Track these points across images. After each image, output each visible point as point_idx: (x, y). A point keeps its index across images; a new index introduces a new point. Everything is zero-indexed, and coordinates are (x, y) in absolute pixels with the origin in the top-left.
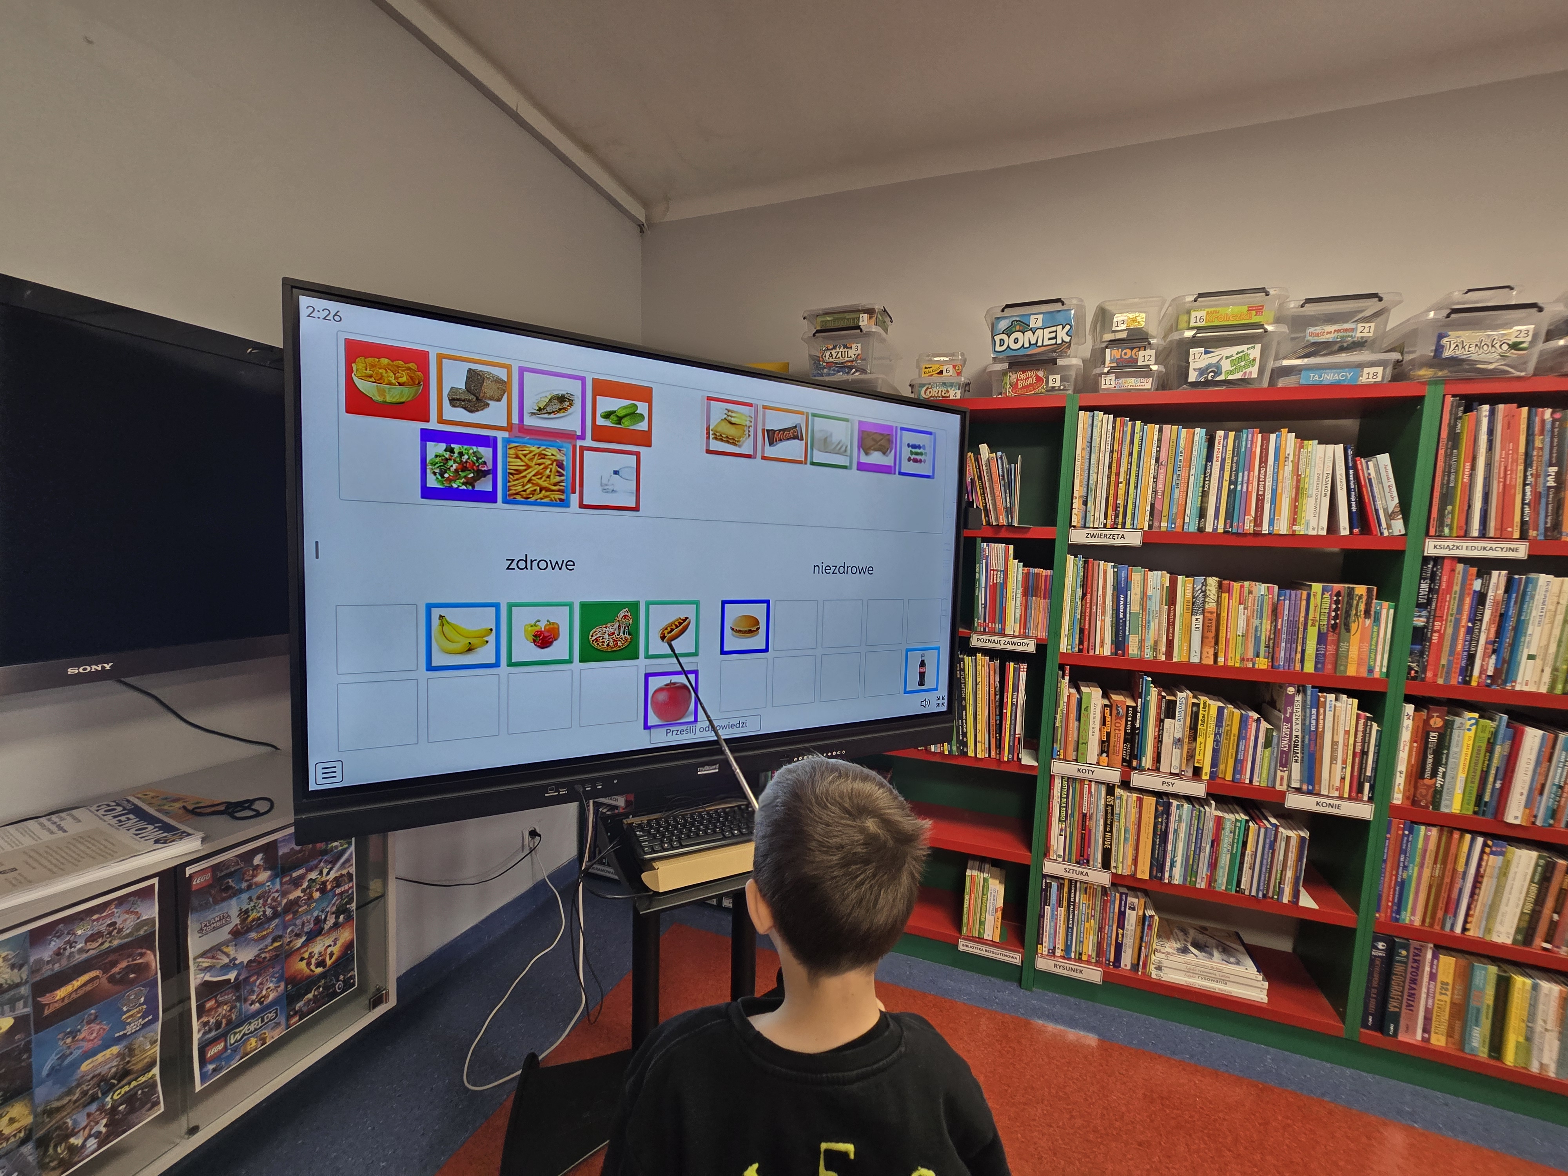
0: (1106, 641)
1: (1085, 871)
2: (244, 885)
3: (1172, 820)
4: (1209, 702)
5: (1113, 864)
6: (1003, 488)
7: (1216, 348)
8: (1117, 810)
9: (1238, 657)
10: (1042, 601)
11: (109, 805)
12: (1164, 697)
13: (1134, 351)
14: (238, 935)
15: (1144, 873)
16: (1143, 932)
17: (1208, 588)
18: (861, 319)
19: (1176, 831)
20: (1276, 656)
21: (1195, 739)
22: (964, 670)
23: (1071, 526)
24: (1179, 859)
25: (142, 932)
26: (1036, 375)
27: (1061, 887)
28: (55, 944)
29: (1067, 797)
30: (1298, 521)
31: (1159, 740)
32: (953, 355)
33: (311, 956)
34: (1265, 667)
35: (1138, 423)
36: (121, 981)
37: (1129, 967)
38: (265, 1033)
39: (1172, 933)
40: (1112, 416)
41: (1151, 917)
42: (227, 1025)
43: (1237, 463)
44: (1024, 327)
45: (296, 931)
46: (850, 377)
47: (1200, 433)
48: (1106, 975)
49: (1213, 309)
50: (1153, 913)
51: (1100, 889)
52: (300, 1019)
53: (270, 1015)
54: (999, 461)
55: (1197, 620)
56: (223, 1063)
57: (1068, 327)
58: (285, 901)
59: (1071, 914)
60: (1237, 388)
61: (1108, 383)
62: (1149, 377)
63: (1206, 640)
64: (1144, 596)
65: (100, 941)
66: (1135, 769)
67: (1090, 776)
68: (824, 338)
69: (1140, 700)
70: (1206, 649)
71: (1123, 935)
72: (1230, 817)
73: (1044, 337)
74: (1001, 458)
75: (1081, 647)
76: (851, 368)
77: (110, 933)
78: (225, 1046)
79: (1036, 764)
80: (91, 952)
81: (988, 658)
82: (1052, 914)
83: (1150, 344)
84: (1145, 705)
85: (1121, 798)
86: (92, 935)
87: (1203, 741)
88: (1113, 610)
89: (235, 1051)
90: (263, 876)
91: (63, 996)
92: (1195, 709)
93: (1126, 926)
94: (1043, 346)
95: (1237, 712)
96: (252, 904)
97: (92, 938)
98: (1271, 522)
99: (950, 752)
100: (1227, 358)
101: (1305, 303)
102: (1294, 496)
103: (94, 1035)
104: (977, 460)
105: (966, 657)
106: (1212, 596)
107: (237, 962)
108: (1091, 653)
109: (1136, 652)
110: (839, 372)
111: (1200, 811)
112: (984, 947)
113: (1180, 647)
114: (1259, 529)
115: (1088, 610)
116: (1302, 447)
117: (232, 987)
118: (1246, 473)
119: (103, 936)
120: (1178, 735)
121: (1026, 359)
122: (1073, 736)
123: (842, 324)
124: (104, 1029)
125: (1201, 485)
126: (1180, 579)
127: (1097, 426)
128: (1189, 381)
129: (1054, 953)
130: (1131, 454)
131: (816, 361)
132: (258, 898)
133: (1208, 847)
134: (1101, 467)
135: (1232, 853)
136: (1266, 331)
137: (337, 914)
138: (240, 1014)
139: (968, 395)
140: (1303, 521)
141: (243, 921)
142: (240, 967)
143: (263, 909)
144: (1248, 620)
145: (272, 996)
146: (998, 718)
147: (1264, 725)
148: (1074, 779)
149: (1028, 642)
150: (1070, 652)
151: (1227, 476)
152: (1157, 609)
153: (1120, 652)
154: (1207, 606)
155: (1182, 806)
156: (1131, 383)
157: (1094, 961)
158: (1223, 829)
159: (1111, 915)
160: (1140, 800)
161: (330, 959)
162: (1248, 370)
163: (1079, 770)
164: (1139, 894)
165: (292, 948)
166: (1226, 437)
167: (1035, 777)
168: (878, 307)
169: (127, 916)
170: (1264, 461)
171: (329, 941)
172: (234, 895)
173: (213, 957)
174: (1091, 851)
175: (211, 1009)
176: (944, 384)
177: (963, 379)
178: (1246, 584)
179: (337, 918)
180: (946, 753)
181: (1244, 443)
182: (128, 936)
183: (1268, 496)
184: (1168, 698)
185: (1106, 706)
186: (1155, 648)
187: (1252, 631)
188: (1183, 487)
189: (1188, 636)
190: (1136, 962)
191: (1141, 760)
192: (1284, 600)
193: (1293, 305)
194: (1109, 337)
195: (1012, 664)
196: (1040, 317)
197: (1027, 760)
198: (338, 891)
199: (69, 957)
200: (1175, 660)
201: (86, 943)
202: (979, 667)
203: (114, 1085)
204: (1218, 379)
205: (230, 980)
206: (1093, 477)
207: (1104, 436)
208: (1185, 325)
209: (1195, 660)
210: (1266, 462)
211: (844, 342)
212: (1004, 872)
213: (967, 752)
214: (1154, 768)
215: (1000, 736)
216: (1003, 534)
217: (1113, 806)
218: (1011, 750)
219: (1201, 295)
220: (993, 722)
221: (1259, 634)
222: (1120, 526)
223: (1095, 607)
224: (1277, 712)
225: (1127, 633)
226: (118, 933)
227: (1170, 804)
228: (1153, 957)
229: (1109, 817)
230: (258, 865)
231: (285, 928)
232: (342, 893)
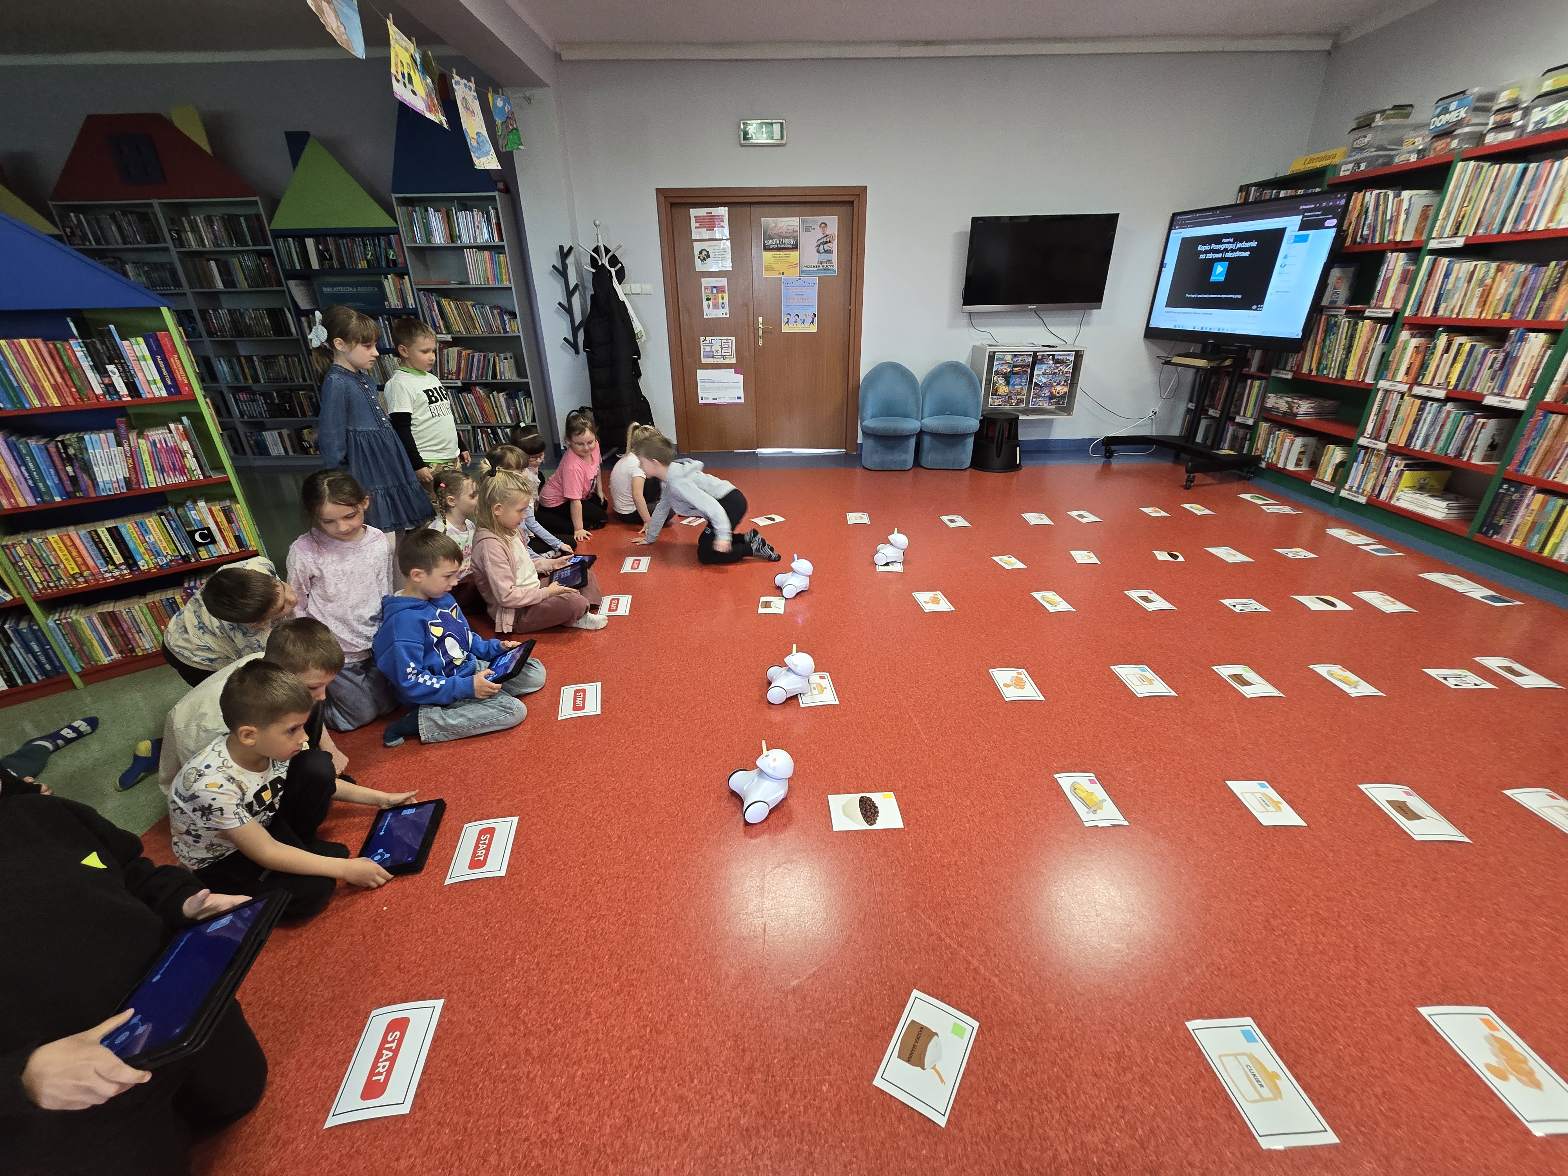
0: (1430, 308)
1: (1377, 442)
3: (1425, 412)
5: (1390, 438)
7: (1546, 106)
9: (1492, 313)
10: (1406, 285)
12: (1448, 340)
13: (1509, 114)
15: (1404, 443)
19: (1425, 419)
20: (1515, 311)
21: (1453, 365)
23: (1431, 238)
24: (1421, 435)
26: (1446, 141)
27: (1364, 452)
29: (1382, 401)
30: (1553, 220)
35: (1490, 165)
37: (1384, 498)
41: (1403, 470)
44: (1446, 111)
47: (1519, 167)
48: (1368, 499)
49: (1553, 79)
51: (1382, 453)
55: (1479, 291)
57: (1466, 108)
59: (1366, 466)
61: (1490, 139)
62: (1512, 131)
63: (1479, 304)
64: (1458, 277)
66: (1419, 384)
67: (1396, 388)
70: (1478, 309)
71: (1386, 481)
72: (1455, 411)
73: (1454, 117)
75: (1417, 311)
79: (1374, 382)
82: (1357, 468)
84: (1436, 346)
85: (1406, 401)
87: (1457, 366)
88: (1439, 289)
92: (1460, 346)
93: (1390, 475)
94: (1452, 122)
95: (1483, 348)
98: (1536, 223)
99: (1337, 376)
100: (1552, 112)
102: (1556, 203)
105: (1360, 322)
106: (1492, 274)
108: (1422, 315)
109: (1443, 313)
111: (1441, 408)
112: (1322, 484)
113: (1465, 309)
114: (1530, 228)
115: (1427, 290)
118: (1533, 191)
121: (1443, 132)
122: (1395, 365)
123: (1367, 122)
126: (1481, 264)
127: (1464, 170)
128: (1528, 131)
129: (1351, 488)
130: (1476, 187)
133: (1438, 429)
135: (1449, 432)
139: (1419, 158)
140: (1556, 220)
144: (1507, 289)
147: (1494, 355)
148: (1388, 391)
149: (1391, 311)
150: (1411, 314)
152: (1462, 284)
153: (1435, 314)
154: (1487, 280)
155: (1433, 404)
156: (1502, 136)
157: (1365, 493)
158: (1449, 418)
159: (1384, 468)
160: (1414, 402)
162: (1562, 118)
163: (1392, 385)
164: (1401, 458)
166: (1532, 168)
167: (1371, 390)
170: (1547, 180)
174: (1383, 431)
176: (1409, 152)
181: (1540, 171)
183: (1541, 205)
184: (1451, 340)
185: (1415, 347)
187: (1506, 296)
188: (1499, 205)
189: (1470, 302)
190: (1388, 496)
192: (1532, 274)
194: (1496, 107)
195: (1379, 325)
196: (1455, 103)
197: (1370, 381)
200: (1460, 316)
202: (1364, 328)
204: (1543, 128)
207: (1466, 176)
209: (1469, 316)
211: (1364, 134)
217: (1400, 406)
221: (1510, 297)
222: (1454, 237)
223: (1431, 288)
225: (1441, 302)
227: (1427, 403)
228: (1398, 493)
229: (1397, 412)
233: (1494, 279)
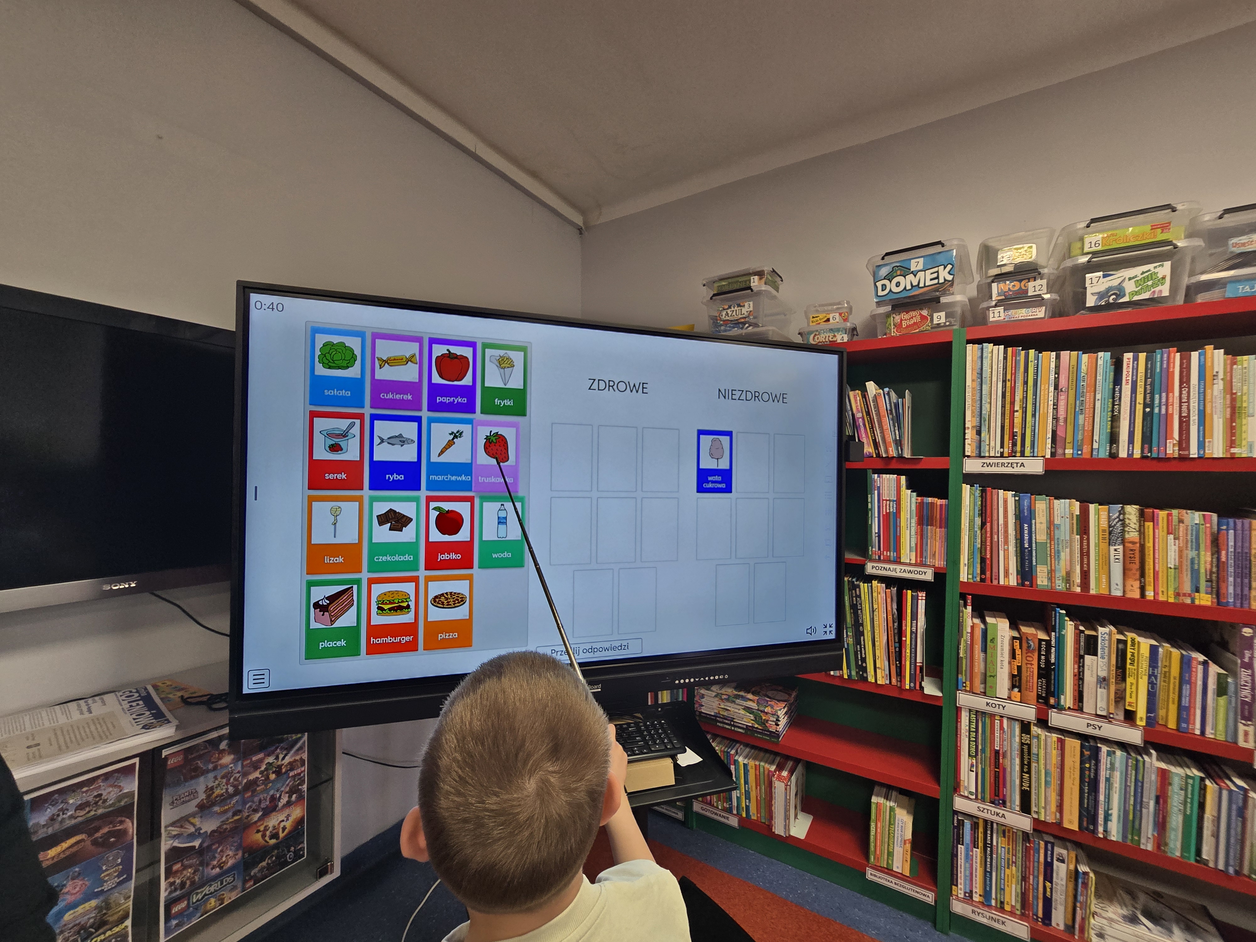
0: (1011, 571)
1: (1002, 812)
2: (211, 766)
3: (1103, 767)
4: (1138, 639)
5: (1034, 809)
6: (891, 422)
7: (1117, 270)
8: (1034, 750)
9: (1171, 592)
10: (938, 530)
11: (131, 692)
12: (1083, 632)
13: (1023, 283)
14: (203, 808)
15: (1072, 822)
16: (1076, 889)
17: (1127, 516)
18: (752, 280)
19: (1108, 780)
20: (1223, 591)
21: (1124, 679)
22: (860, 596)
23: (964, 456)
24: (1115, 812)
25: (122, 803)
26: (920, 314)
27: (975, 827)
28: (50, 811)
29: (977, 731)
30: (1238, 442)
31: (1079, 677)
32: (839, 304)
33: (266, 829)
34: (1209, 603)
35: (1032, 352)
36: (104, 844)
37: (1062, 927)
38: (223, 894)
39: (1116, 895)
40: (1002, 347)
41: (1085, 873)
42: (190, 885)
43: (1152, 385)
44: (905, 271)
45: (254, 806)
46: (744, 332)
47: (1104, 357)
48: (1033, 931)
49: (1109, 233)
50: (1086, 869)
51: (1021, 834)
52: (255, 884)
53: (228, 879)
54: (887, 397)
55: (1116, 550)
56: (185, 919)
57: (949, 267)
58: (245, 781)
59: (989, 857)
60: (1144, 308)
61: (997, 315)
62: (1041, 306)
63: (1129, 573)
64: (1051, 525)
65: (87, 809)
66: (1053, 707)
67: (1001, 711)
68: (722, 300)
69: (1053, 634)
70: (1130, 582)
71: (1051, 889)
72: (1177, 771)
73: (926, 279)
74: (888, 394)
75: (983, 577)
76: (744, 323)
77: (96, 803)
78: (188, 903)
79: (940, 694)
80: (80, 819)
81: (884, 585)
82: (967, 855)
83: (1040, 274)
84: (1061, 640)
85: (1038, 737)
86: (81, 805)
87: (1134, 682)
88: (1016, 540)
89: (196, 909)
90: (227, 759)
91: (53, 855)
92: (1121, 646)
93: (1054, 880)
94: (925, 286)
95: (1176, 653)
96: (217, 782)
97: (80, 807)
98: (1201, 445)
99: (850, 676)
100: (1130, 279)
101: (1223, 214)
102: (1228, 416)
103: (77, 889)
104: (864, 396)
105: (861, 584)
106: (1132, 525)
107: (202, 832)
108: (995, 582)
109: (1045, 583)
110: (734, 328)
111: (1137, 761)
112: (894, 880)
113: (1098, 580)
114: (1186, 453)
115: (989, 539)
116: (1235, 363)
117: (196, 853)
118: (1164, 395)
119: (89, 806)
120: (1103, 674)
121: (909, 301)
122: (979, 667)
123: (736, 287)
124: (86, 885)
125: (1110, 409)
126: (1092, 507)
127: (987, 357)
128: (1087, 306)
129: (971, 896)
130: (1026, 383)
131: (715, 320)
132: (222, 778)
133: (1152, 804)
134: (993, 397)
135: (1185, 814)
136: (1176, 247)
137: (291, 793)
138: (203, 877)
139: (855, 338)
140: (1244, 443)
141: (209, 796)
142: (204, 836)
143: (226, 787)
144: (1181, 551)
145: (231, 862)
146: (897, 645)
147: (1214, 669)
148: (984, 713)
149: (925, 570)
150: (972, 581)
151: (1140, 398)
152: (1068, 538)
153: (1027, 583)
154: (1127, 536)
155: (1114, 753)
156: (1022, 314)
157: (1018, 913)
158: (1170, 784)
159: (1036, 864)
160: (1061, 742)
161: (283, 832)
162: (1157, 289)
163: (988, 704)
164: (1069, 844)
165: (249, 822)
166: (1136, 359)
167: (941, 707)
168: (767, 269)
169: (111, 789)
170: (1185, 380)
171: (282, 817)
172: (202, 774)
173: (182, 827)
174: (1007, 791)
175: (177, 872)
176: (831, 330)
177: (848, 324)
178: (1175, 512)
179: (290, 797)
180: (846, 677)
181: (1158, 364)
182: (110, 806)
183: (1194, 418)
184: (1087, 632)
185: (1014, 638)
186: (1068, 578)
187: (1187, 565)
188: (1088, 411)
189: (1106, 568)
190: (1070, 923)
191: (1059, 699)
192: (1227, 530)
193: (1208, 218)
194: (994, 272)
195: (909, 592)
196: (921, 260)
197: (930, 689)
198: (291, 774)
199: (61, 822)
200: (1093, 592)
201: (75, 811)
202: (875, 594)
203: (92, 934)
204: (1120, 301)
205: (195, 847)
206: (986, 407)
207: (995, 367)
208: (1079, 251)
209: (1117, 592)
210: (1188, 382)
211: (738, 302)
212: (913, 801)
213: (867, 677)
214: (1076, 707)
215: (900, 663)
216: (894, 465)
217: (1029, 746)
218: (913, 678)
219: (1093, 221)
220: (892, 649)
221: (1196, 567)
222: (1018, 454)
223: (996, 537)
224: (1229, 655)
225: (1034, 564)
226: (103, 803)
227: (1098, 750)
228: (1092, 921)
229: (1026, 757)
230: (224, 750)
231: (244, 803)
232: (294, 776)
233: (1142, 532)
